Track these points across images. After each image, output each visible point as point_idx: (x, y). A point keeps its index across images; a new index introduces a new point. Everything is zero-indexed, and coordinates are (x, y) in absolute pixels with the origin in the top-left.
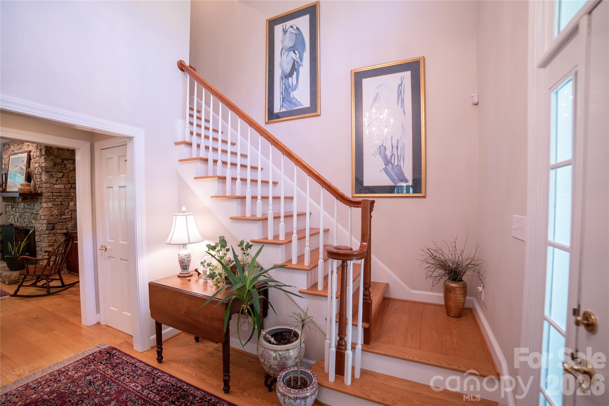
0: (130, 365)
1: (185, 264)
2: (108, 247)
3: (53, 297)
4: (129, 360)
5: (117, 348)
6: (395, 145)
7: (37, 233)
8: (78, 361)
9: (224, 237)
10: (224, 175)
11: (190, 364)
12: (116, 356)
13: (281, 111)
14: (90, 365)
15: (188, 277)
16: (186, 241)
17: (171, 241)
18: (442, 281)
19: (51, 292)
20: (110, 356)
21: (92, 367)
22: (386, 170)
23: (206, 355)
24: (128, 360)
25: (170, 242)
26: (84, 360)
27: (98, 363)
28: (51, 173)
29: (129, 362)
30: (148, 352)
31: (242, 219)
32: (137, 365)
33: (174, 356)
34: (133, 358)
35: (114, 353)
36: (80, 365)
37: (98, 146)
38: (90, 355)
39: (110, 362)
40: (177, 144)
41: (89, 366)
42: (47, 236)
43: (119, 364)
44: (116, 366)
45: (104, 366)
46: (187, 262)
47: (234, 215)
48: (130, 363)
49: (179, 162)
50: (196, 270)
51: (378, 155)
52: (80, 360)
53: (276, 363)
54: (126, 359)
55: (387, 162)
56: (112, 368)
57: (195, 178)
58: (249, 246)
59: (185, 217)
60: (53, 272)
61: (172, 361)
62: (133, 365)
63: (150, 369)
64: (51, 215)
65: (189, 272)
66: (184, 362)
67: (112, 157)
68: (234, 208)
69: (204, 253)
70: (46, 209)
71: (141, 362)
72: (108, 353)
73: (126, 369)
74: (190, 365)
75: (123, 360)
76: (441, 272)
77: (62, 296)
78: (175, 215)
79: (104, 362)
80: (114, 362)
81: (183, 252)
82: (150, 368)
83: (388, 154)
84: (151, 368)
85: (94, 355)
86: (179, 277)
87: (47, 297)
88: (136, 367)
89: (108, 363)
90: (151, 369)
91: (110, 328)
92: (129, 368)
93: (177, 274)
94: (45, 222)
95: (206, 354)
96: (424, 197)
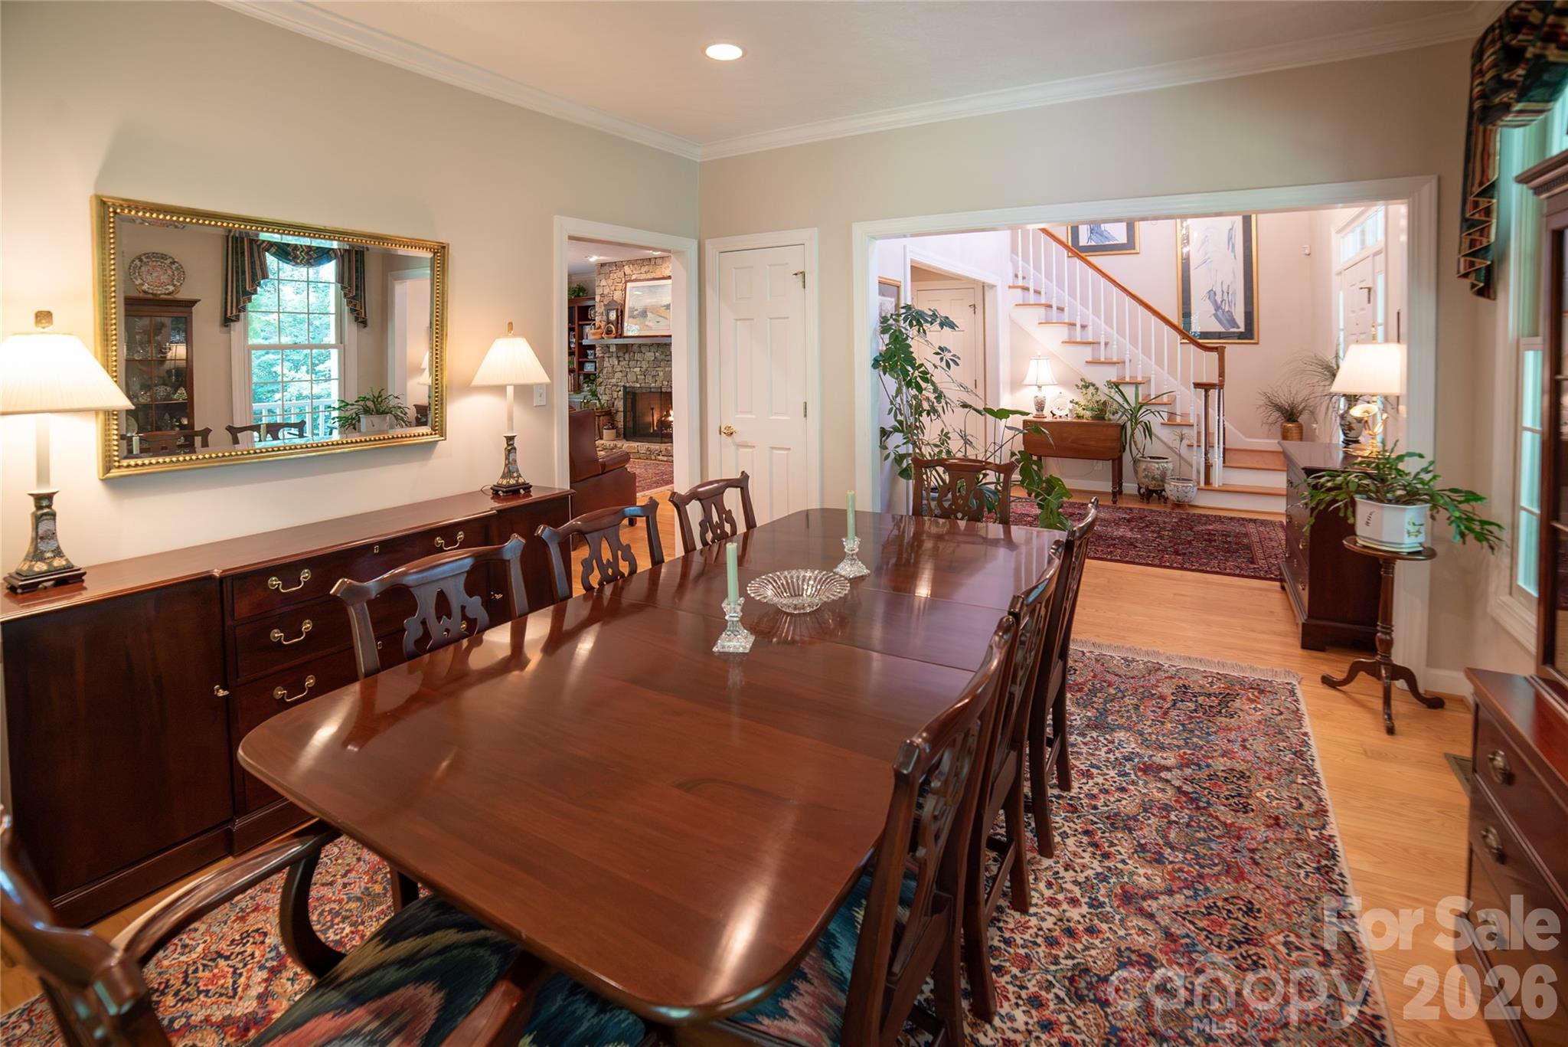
6: (1225, 291)
13: (1089, 244)
18: (1278, 425)
22: (1216, 316)
31: (1095, 362)
51: (1208, 301)
53: (1159, 472)
55: (1217, 308)
68: (1087, 353)
76: (1277, 414)
83: (1219, 299)
96: (1257, 343)
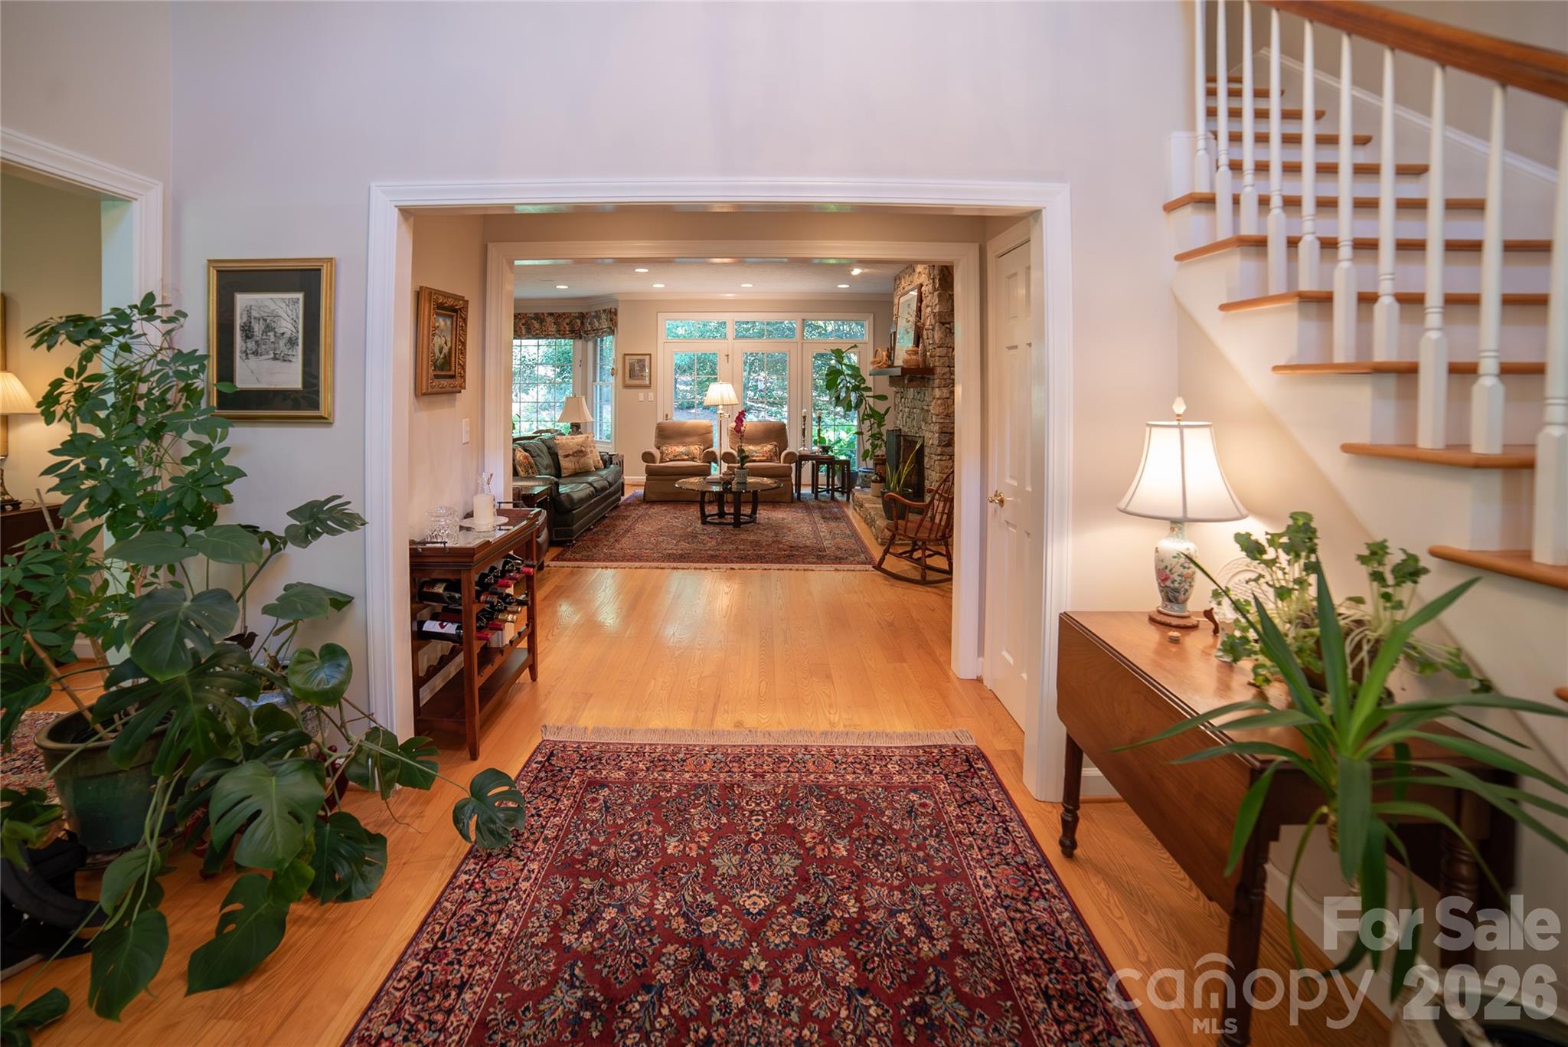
0: (997, 819)
1: (1172, 585)
2: (1008, 499)
3: (929, 589)
4: (1000, 804)
5: (991, 759)
7: (927, 451)
8: (912, 747)
9: (1309, 517)
10: (1326, 289)
11: (1146, 912)
12: (979, 778)
14: (926, 768)
15: (1178, 627)
16: (1178, 514)
17: (1131, 504)
19: (928, 578)
20: (969, 770)
21: (929, 776)
23: (1211, 916)
24: (998, 801)
25: (1127, 506)
26: (921, 752)
27: (941, 773)
28: (948, 326)
29: (999, 809)
30: (1049, 808)
31: (1399, 456)
32: (1010, 828)
33: (1112, 862)
34: (1012, 804)
35: (978, 768)
36: (911, 760)
37: (994, 247)
38: (935, 747)
39: (963, 784)
40: (1170, 207)
41: (923, 770)
42: (939, 458)
43: (977, 800)
44: (968, 803)
45: (948, 789)
46: (1178, 579)
47: (1362, 438)
48: (999, 815)
49: (1177, 263)
50: (1208, 614)
52: (917, 747)
54: (996, 799)
56: (961, 803)
57: (1224, 307)
58: (1410, 571)
59: (1177, 431)
60: (933, 536)
61: (1099, 870)
62: (1002, 822)
63: (1035, 858)
64: (946, 415)
65: (1186, 614)
66: (1132, 894)
67: (1014, 272)
69: (1240, 562)
70: (939, 401)
71: (1023, 823)
72: (967, 760)
73: (985, 823)
74: (1143, 916)
75: (988, 795)
77: (942, 593)
78: (1148, 425)
79: (952, 777)
80: (970, 791)
81: (1173, 545)
82: (1035, 856)
84: (1038, 855)
85: (944, 750)
86: (1152, 620)
87: (920, 588)
88: (1006, 830)
89: (958, 786)
90: (1037, 860)
91: (997, 701)
92: (991, 825)
93: (1149, 610)
94: (936, 428)
95: (1210, 912)
